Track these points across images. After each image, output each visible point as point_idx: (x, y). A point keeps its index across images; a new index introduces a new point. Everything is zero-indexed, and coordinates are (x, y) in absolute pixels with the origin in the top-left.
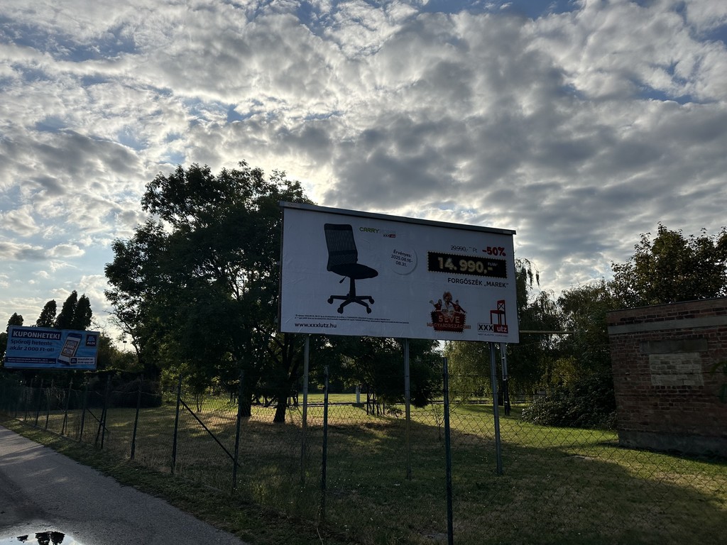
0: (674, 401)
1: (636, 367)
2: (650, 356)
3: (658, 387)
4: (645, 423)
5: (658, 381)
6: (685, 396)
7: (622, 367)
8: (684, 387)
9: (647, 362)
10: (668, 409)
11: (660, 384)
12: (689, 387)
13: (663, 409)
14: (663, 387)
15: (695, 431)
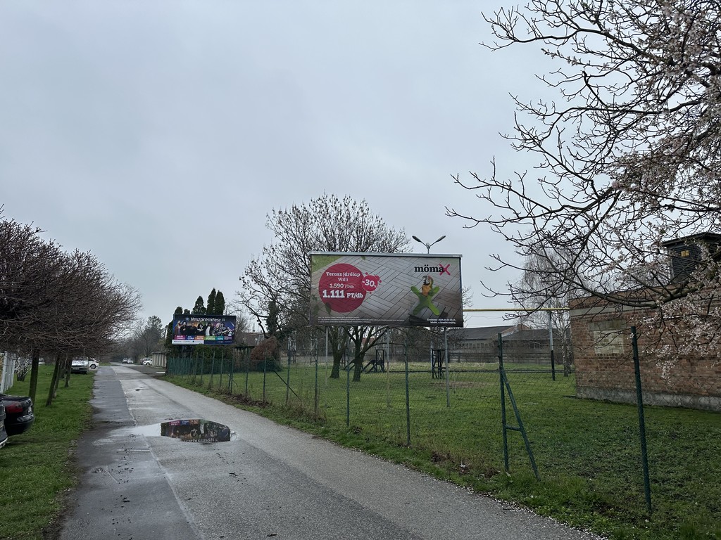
0: (607, 365)
1: (586, 340)
2: (595, 332)
3: (598, 354)
4: (591, 381)
5: (599, 350)
6: (613, 361)
7: (578, 340)
8: (613, 354)
9: (592, 337)
10: (604, 370)
11: (600, 353)
12: (616, 354)
13: (601, 370)
14: (601, 355)
15: (619, 386)
